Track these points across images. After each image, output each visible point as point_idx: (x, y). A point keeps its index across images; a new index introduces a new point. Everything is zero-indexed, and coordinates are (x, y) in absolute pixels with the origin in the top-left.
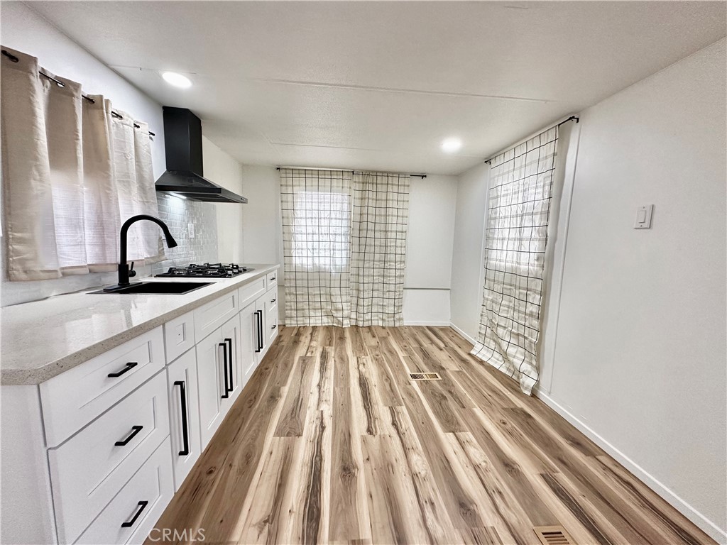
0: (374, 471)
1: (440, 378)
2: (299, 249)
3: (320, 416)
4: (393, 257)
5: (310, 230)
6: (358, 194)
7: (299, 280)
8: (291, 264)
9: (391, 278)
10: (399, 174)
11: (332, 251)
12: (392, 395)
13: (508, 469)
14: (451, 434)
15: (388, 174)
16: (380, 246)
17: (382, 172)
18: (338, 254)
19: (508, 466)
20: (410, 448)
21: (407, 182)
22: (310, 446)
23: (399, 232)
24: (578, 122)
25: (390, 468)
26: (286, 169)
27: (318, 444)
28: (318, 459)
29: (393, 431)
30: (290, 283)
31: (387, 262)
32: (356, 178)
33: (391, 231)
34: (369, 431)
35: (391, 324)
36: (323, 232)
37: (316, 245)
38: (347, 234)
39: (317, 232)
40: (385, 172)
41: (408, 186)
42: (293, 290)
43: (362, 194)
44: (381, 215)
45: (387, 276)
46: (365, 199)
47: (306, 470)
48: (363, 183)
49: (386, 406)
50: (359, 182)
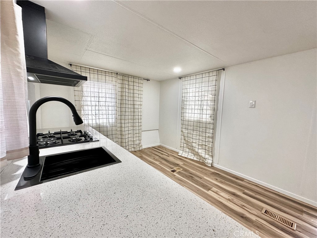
1: (182, 169)
2: (86, 115)
4: (137, 117)
5: (93, 103)
6: (120, 85)
10: (139, 78)
11: (107, 115)
13: (236, 196)
14: (210, 191)
16: (131, 112)
17: (131, 76)
18: (110, 117)
23: (139, 105)
24: (224, 70)
26: (76, 66)
31: (135, 119)
33: (136, 105)
35: (138, 149)
36: (101, 105)
37: (97, 112)
38: (115, 106)
40: (133, 76)
41: (142, 84)
44: (131, 97)
45: (135, 126)
46: (124, 88)
50: (120, 79)
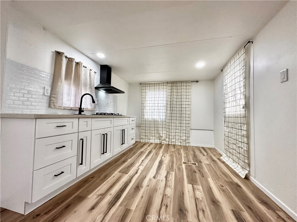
0: (148, 190)
1: (197, 165)
2: (147, 112)
3: (137, 170)
4: (184, 115)
5: (151, 105)
6: (169, 91)
7: (146, 124)
8: (144, 118)
9: (184, 124)
10: (186, 82)
11: (159, 113)
12: (171, 167)
13: (213, 203)
14: (191, 185)
15: (181, 82)
16: (179, 111)
17: (179, 82)
18: (161, 114)
19: (214, 202)
20: (168, 185)
21: (190, 84)
22: (129, 177)
23: (187, 105)
24: (252, 43)
25: (156, 190)
26: (143, 84)
27: (132, 178)
28: (129, 182)
29: (164, 179)
30: (143, 125)
31: (182, 117)
32: (169, 85)
33: (183, 105)
34: (154, 177)
35: (184, 145)
36: (156, 106)
37: (153, 111)
38: (165, 106)
39: (154, 106)
40: (180, 81)
41: (190, 86)
42: (144, 128)
43: (171, 91)
44: (179, 98)
45: (182, 123)
46: (172, 92)
47: (123, 184)
48: (171, 86)
49: (166, 170)
50: (170, 86)
